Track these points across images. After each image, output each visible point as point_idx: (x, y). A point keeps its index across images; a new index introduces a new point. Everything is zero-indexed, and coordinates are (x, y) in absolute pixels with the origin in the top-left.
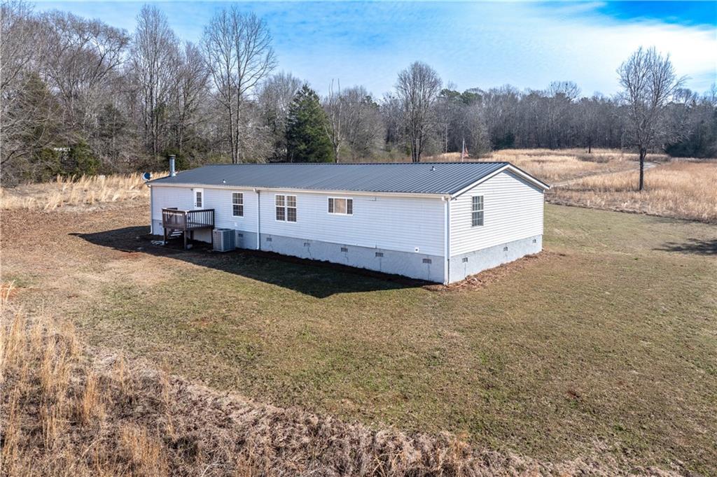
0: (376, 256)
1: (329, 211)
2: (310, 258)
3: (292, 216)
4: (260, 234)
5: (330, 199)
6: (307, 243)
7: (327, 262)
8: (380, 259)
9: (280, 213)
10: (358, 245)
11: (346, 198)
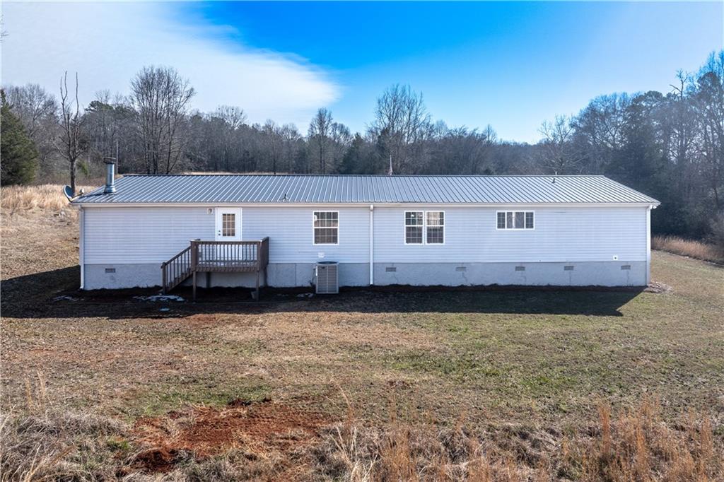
0: (565, 269)
1: (499, 227)
2: (465, 284)
3: (436, 235)
4: (374, 263)
5: (499, 214)
6: (462, 268)
7: (495, 285)
8: (570, 273)
9: (413, 235)
10: (542, 261)
11: (525, 211)
